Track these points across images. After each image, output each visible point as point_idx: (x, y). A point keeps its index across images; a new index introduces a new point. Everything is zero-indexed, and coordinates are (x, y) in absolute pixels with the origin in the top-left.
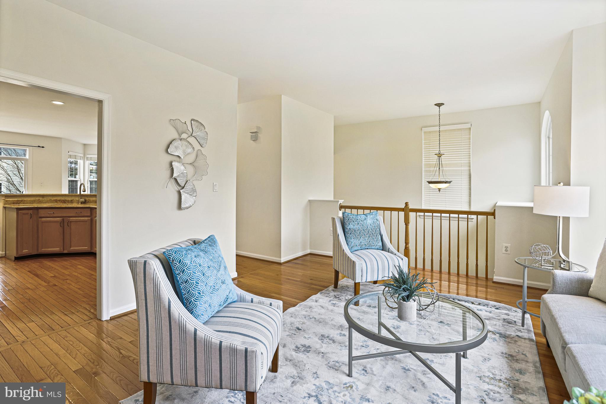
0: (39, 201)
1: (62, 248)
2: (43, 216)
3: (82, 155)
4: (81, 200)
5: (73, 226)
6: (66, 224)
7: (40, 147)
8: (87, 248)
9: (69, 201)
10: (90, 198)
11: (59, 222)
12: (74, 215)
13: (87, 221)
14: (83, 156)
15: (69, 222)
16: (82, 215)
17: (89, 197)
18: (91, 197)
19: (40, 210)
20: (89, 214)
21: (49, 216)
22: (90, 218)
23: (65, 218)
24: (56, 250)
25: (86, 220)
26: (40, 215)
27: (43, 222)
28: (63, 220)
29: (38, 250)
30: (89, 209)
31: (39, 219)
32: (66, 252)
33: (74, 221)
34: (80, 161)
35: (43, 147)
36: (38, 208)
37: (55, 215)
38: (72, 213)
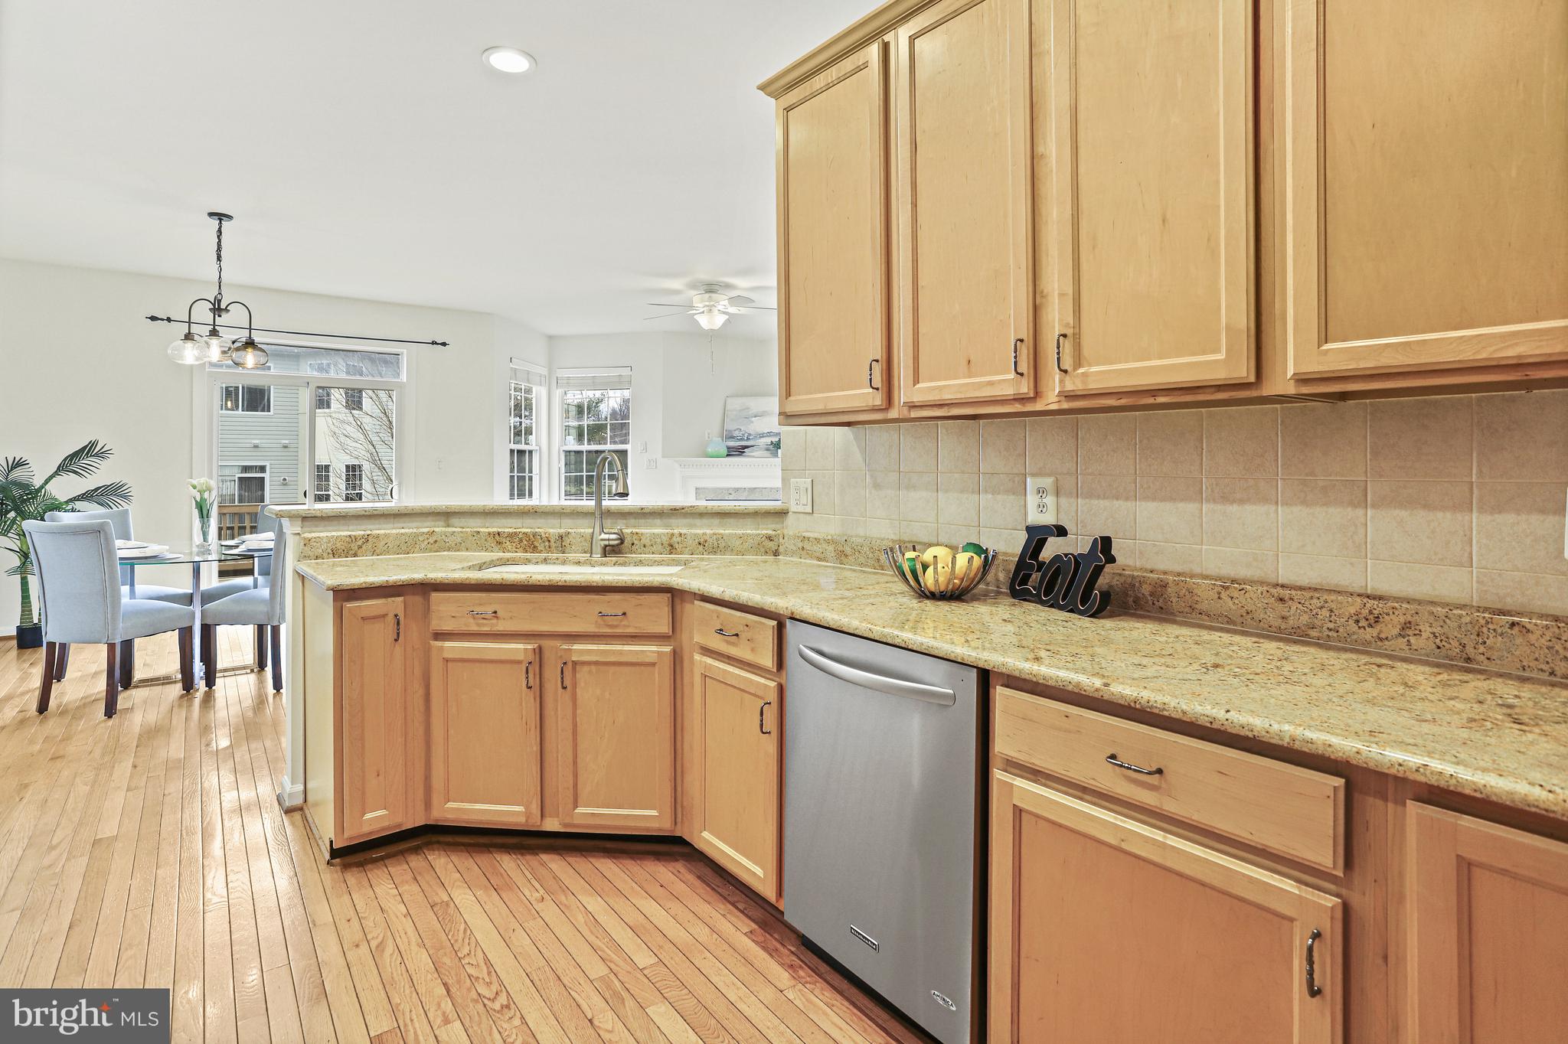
0: (431, 540)
1: (535, 808)
2: (448, 626)
3: (544, 371)
4: (603, 536)
5: (588, 688)
6: (552, 674)
7: (436, 343)
8: (654, 813)
9: (552, 541)
10: (639, 527)
11: (519, 662)
12: (591, 628)
13: (653, 664)
14: (546, 373)
15: (570, 665)
16: (630, 630)
17: (632, 521)
18: (642, 521)
19: (435, 596)
20: (664, 628)
21: (474, 628)
22: (668, 649)
23: (547, 644)
24: (510, 812)
25: (647, 660)
26: (437, 624)
27: (447, 660)
28: (539, 651)
29: (428, 805)
30: (665, 598)
31: (432, 643)
32: (552, 825)
33: (589, 663)
34: (539, 388)
35: (444, 344)
36: (425, 588)
37: (501, 626)
38: (582, 616)
